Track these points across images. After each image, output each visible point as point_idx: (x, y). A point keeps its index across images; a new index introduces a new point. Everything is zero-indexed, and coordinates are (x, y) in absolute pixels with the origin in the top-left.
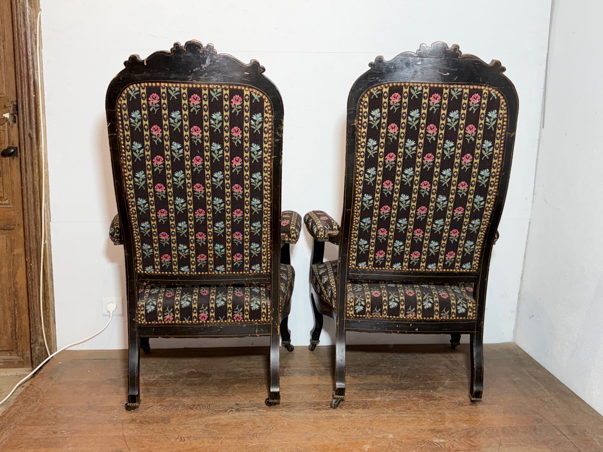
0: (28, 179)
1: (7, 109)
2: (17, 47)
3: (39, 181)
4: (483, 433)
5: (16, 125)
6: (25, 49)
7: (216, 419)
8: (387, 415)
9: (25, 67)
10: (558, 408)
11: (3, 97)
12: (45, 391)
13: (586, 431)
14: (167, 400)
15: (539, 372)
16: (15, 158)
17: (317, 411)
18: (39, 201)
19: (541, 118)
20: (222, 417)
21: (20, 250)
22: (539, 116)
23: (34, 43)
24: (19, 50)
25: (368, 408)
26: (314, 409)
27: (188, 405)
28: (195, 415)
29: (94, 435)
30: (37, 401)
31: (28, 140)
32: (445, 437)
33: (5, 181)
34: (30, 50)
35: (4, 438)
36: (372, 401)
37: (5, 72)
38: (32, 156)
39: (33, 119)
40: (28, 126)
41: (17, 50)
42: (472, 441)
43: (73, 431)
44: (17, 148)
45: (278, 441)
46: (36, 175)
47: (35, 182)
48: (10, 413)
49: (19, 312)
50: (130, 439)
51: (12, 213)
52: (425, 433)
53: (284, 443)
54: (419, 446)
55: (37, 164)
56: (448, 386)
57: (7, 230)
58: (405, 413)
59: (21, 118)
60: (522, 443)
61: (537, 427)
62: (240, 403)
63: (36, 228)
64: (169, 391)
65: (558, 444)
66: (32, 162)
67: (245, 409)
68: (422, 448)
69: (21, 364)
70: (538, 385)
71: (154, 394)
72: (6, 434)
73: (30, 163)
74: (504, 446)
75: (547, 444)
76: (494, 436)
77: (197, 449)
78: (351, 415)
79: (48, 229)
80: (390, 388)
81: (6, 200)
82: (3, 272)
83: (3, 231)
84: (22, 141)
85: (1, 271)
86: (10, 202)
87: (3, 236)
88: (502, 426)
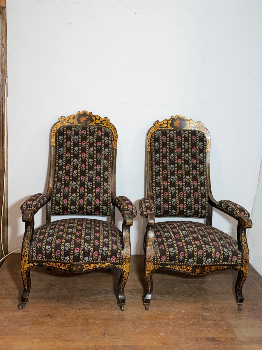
3: (3, 165)
4: (228, 311)
7: (95, 298)
8: (180, 299)
12: (6, 278)
14: (69, 285)
15: (256, 275)
18: (2, 176)
20: (98, 297)
23: (3, 94)
25: (171, 294)
27: (80, 289)
28: (85, 295)
29: (36, 305)
30: (3, 284)
32: (209, 312)
34: (1, 97)
36: (172, 290)
42: (223, 316)
45: (128, 312)
46: (1, 162)
50: (54, 308)
52: (199, 309)
53: (130, 313)
56: (211, 283)
58: (189, 298)
60: (247, 317)
61: (254, 308)
62: (107, 289)
64: (70, 280)
67: (109, 292)
68: (198, 318)
70: (255, 283)
71: (62, 282)
74: (238, 318)
75: (259, 318)
76: (233, 313)
77: (88, 315)
78: (163, 298)
79: (6, 191)
80: (181, 283)
88: (237, 307)
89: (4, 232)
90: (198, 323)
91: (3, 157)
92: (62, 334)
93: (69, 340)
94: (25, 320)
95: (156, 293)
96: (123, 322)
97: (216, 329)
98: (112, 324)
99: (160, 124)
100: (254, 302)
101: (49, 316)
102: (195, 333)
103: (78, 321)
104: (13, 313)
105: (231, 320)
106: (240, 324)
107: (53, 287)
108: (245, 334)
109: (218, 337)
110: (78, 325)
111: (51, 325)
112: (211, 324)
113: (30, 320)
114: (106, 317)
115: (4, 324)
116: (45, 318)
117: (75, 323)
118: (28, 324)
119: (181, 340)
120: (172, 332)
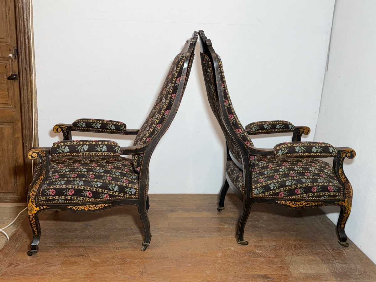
0: (25, 94)
1: (11, 52)
2: (18, 15)
3: (31, 96)
4: (284, 248)
5: (16, 61)
6: (22, 17)
7: (136, 237)
8: (231, 236)
9: (23, 28)
10: (326, 234)
11: (9, 44)
13: (340, 247)
14: (107, 225)
15: (317, 212)
16: (16, 80)
17: (192, 233)
18: (31, 107)
19: (326, 65)
20: (139, 236)
21: (19, 135)
22: (325, 64)
23: (28, 14)
24: (19, 17)
25: (221, 232)
26: (190, 232)
27: (119, 228)
28: (124, 234)
29: (68, 245)
31: (24, 71)
32: (263, 249)
33: (10, 94)
34: (26, 18)
35: (18, 246)
36: (222, 228)
37: (10, 29)
38: (27, 81)
39: (28, 59)
40: (25, 63)
41: (18, 17)
42: (278, 253)
43: (56, 243)
44: (17, 75)
45: (171, 250)
46: (29, 92)
47: (29, 96)
48: (19, 231)
49: (18, 171)
50: (88, 248)
51: (14, 113)
52: (251, 247)
53: (174, 251)
54: (248, 254)
55: (30, 86)
56: (266, 220)
57: (11, 123)
59: (20, 58)
60: (305, 254)
61: (313, 245)
63: (29, 123)
64: (108, 220)
65: (324, 255)
66: (27, 84)
68: (250, 256)
69: (20, 201)
70: (316, 220)
71: (100, 221)
72: (18, 244)
73: (26, 85)
74: (295, 255)
75: (318, 255)
76: (290, 250)
77: (125, 254)
78: (211, 236)
79: (36, 124)
80: (233, 220)
81: (10, 106)
82: (9, 147)
83: (9, 124)
84: (21, 72)
85: (8, 147)
86: (13, 107)
87: (9, 126)
88: (294, 244)
90: (249, 260)
91: (31, 86)
92: (95, 274)
93: (102, 279)
94: (55, 261)
95: (203, 230)
96: (164, 261)
97: (269, 266)
98: (153, 263)
100: (314, 238)
101: (82, 255)
102: (245, 271)
103: (114, 261)
104: (41, 253)
105: (286, 258)
106: (296, 261)
107: (89, 227)
108: (301, 270)
109: (270, 274)
110: (114, 264)
111: (84, 264)
112: (264, 262)
113: (60, 260)
114: (146, 256)
115: (31, 265)
116: (77, 258)
117: (110, 263)
118: (57, 264)
119: (229, 278)
120: (219, 270)
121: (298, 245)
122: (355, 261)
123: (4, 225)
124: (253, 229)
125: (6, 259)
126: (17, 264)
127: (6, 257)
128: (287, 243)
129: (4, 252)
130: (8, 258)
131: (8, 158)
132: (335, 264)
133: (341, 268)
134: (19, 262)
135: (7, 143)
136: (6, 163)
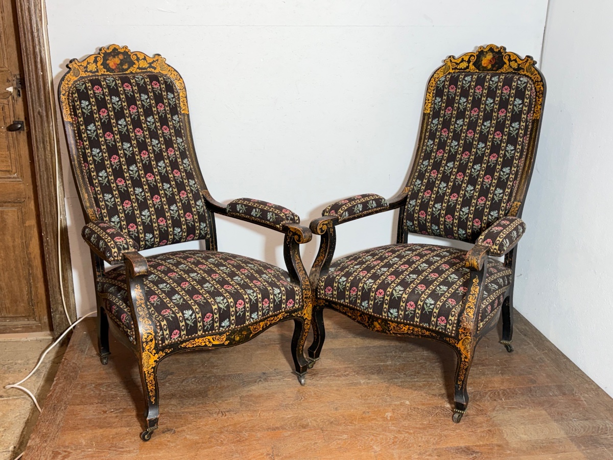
0: (40, 157)
1: (11, 83)
2: (21, 23)
3: (52, 158)
4: (487, 396)
5: (20, 99)
6: (29, 25)
7: (248, 391)
8: (400, 380)
9: (31, 43)
10: (548, 367)
11: (6, 71)
12: (81, 366)
13: (573, 390)
14: (198, 371)
15: (528, 328)
16: (22, 132)
17: (337, 378)
18: (52, 178)
20: (253, 388)
21: (32, 222)
24: (24, 27)
25: (382, 373)
26: (334, 376)
27: (219, 376)
28: (228, 386)
30: (77, 377)
31: (38, 118)
33: (12, 155)
34: (35, 26)
35: (60, 419)
36: (384, 365)
37: (6, 44)
38: (43, 134)
39: (42, 97)
40: (37, 104)
41: (21, 26)
42: (479, 406)
43: (121, 410)
44: (23, 122)
45: (310, 411)
46: (48, 153)
47: (47, 160)
49: (34, 281)
50: (175, 416)
51: (22, 186)
52: (436, 398)
53: (315, 413)
54: (433, 412)
55: (48, 142)
57: (17, 203)
58: (416, 377)
59: (30, 95)
60: (521, 406)
61: (532, 387)
62: (266, 372)
63: (51, 204)
64: (198, 361)
65: (552, 405)
66: (43, 140)
67: (272, 378)
68: (436, 414)
69: (39, 329)
70: (528, 343)
71: (184, 364)
72: (60, 415)
73: (41, 140)
74: (507, 409)
75: (543, 406)
76: (497, 399)
77: (239, 424)
78: (368, 381)
79: (62, 205)
80: (397, 351)
81: (14, 174)
82: (16, 243)
83: (13, 204)
84: (31, 119)
85: (13, 242)
86: (19, 176)
87: (14, 209)
88: (502, 388)
89: (66, 281)
90: (438, 422)
94: (127, 443)
95: (355, 372)
96: (304, 432)
97: (470, 432)
98: (285, 437)
99: (456, 63)
100: (531, 376)
101: (168, 430)
102: (434, 441)
103: (224, 437)
104: (101, 430)
105: (494, 414)
106: (511, 420)
107: (170, 377)
108: (522, 436)
109: (475, 446)
110: (224, 442)
111: (175, 446)
113: (135, 440)
114: (273, 425)
115: (90, 453)
116: (162, 434)
117: (217, 441)
118: (131, 449)
119: (412, 456)
120: (393, 443)
121: (508, 390)
122: (602, 414)
123: (22, 374)
124: (433, 365)
125: (45, 444)
126: (66, 453)
127: (46, 441)
128: (491, 388)
129: (40, 432)
130: (48, 442)
131: (16, 261)
132: (571, 420)
133: (582, 427)
134: (69, 450)
135: (13, 236)
136: (12, 269)
